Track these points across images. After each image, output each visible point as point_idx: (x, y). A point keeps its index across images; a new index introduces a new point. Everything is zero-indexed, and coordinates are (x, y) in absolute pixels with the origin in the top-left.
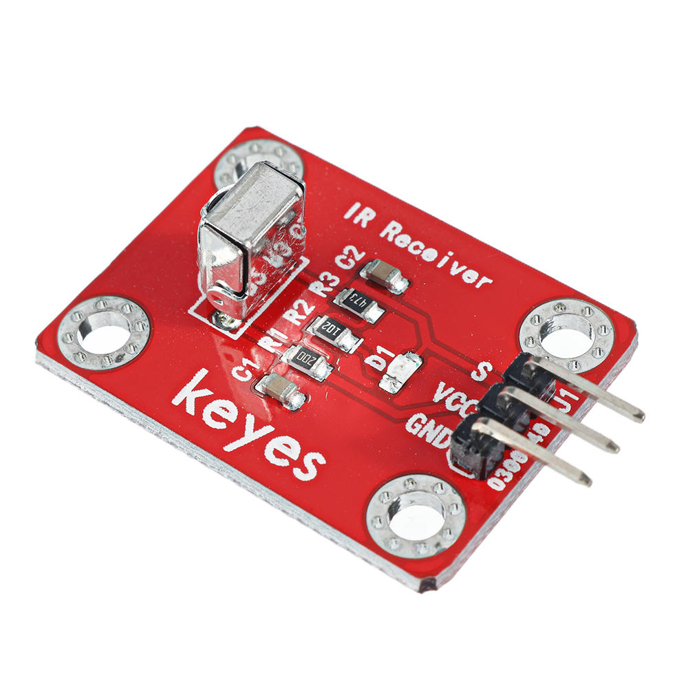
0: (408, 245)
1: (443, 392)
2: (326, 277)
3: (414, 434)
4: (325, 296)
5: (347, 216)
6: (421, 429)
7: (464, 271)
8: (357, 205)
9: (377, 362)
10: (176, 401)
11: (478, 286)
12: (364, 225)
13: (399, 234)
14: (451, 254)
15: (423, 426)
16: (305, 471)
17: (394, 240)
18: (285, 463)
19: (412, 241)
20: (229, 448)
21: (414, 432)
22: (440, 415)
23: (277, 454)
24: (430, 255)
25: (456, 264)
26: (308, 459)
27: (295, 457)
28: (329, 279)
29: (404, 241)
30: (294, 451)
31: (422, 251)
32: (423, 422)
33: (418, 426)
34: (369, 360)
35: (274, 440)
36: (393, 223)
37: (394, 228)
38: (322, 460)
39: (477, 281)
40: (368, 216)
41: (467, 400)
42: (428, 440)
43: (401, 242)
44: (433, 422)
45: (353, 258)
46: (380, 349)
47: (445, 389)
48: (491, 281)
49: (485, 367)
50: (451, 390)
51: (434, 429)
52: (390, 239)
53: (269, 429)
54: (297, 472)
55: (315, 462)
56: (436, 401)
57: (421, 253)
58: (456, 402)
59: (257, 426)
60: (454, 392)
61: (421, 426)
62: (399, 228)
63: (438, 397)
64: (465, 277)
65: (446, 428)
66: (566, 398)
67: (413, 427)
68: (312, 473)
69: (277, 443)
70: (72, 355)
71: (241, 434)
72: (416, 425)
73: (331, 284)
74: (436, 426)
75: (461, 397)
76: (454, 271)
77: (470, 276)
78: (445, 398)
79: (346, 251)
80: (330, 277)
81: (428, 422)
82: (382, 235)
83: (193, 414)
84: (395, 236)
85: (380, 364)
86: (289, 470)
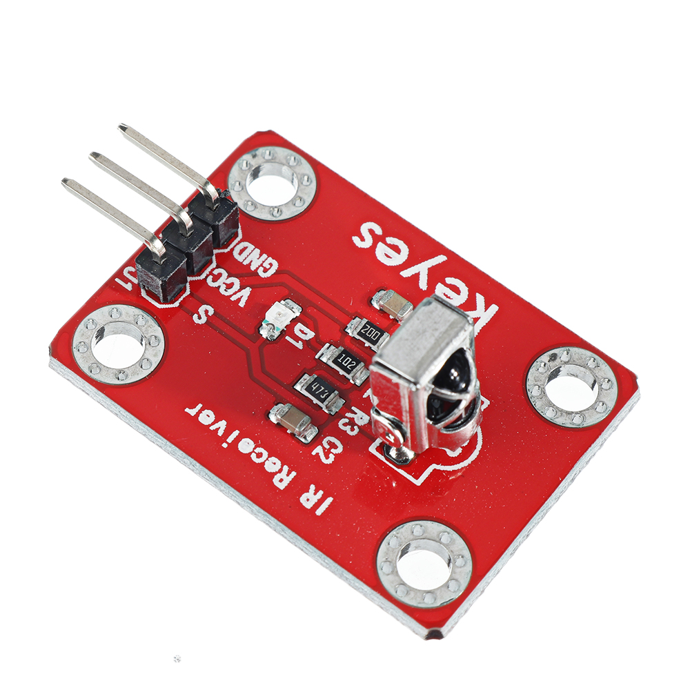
0: (267, 459)
1: (241, 297)
2: (352, 430)
3: (270, 258)
4: (353, 408)
5: (330, 500)
6: (264, 262)
7: (213, 424)
8: (319, 512)
9: (302, 332)
10: (494, 308)
11: (200, 406)
12: (312, 487)
13: (276, 473)
14: (225, 445)
15: (262, 265)
16: (371, 232)
17: (282, 466)
18: (390, 240)
19: (263, 464)
20: (441, 259)
21: (270, 260)
22: (245, 275)
23: (396, 249)
24: (246, 446)
25: (220, 433)
26: (368, 243)
27: (380, 245)
28: (349, 427)
29: (272, 465)
30: (381, 251)
31: (253, 452)
32: (262, 269)
33: (266, 265)
34: (311, 335)
35: (401, 263)
36: (282, 486)
37: (281, 480)
38: (356, 239)
39: (200, 412)
40: (309, 499)
41: (219, 287)
42: (258, 251)
43: (275, 464)
44: (253, 268)
45: (324, 449)
46: (300, 345)
47: (239, 300)
48: (187, 410)
49: (200, 318)
50: (233, 298)
51: (251, 261)
52: (286, 468)
53: (406, 273)
54: (378, 231)
55: (363, 239)
56: (248, 288)
57: (254, 449)
58: (229, 286)
59: (416, 276)
60: (231, 296)
61: (264, 265)
62: (276, 480)
63: (247, 292)
64: (213, 417)
65: (241, 261)
66: (127, 281)
67: (271, 265)
68: (365, 228)
69: (397, 260)
70: (600, 365)
71: (431, 271)
72: (268, 267)
73: (347, 421)
74: (250, 264)
75: (225, 290)
76: (222, 425)
77: (207, 417)
78: (239, 291)
79: (332, 458)
80: (348, 429)
81: (257, 268)
82: (294, 474)
83: (478, 295)
84: (280, 471)
85: (300, 330)
86: (387, 233)
